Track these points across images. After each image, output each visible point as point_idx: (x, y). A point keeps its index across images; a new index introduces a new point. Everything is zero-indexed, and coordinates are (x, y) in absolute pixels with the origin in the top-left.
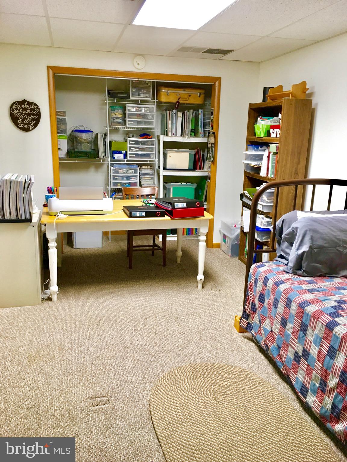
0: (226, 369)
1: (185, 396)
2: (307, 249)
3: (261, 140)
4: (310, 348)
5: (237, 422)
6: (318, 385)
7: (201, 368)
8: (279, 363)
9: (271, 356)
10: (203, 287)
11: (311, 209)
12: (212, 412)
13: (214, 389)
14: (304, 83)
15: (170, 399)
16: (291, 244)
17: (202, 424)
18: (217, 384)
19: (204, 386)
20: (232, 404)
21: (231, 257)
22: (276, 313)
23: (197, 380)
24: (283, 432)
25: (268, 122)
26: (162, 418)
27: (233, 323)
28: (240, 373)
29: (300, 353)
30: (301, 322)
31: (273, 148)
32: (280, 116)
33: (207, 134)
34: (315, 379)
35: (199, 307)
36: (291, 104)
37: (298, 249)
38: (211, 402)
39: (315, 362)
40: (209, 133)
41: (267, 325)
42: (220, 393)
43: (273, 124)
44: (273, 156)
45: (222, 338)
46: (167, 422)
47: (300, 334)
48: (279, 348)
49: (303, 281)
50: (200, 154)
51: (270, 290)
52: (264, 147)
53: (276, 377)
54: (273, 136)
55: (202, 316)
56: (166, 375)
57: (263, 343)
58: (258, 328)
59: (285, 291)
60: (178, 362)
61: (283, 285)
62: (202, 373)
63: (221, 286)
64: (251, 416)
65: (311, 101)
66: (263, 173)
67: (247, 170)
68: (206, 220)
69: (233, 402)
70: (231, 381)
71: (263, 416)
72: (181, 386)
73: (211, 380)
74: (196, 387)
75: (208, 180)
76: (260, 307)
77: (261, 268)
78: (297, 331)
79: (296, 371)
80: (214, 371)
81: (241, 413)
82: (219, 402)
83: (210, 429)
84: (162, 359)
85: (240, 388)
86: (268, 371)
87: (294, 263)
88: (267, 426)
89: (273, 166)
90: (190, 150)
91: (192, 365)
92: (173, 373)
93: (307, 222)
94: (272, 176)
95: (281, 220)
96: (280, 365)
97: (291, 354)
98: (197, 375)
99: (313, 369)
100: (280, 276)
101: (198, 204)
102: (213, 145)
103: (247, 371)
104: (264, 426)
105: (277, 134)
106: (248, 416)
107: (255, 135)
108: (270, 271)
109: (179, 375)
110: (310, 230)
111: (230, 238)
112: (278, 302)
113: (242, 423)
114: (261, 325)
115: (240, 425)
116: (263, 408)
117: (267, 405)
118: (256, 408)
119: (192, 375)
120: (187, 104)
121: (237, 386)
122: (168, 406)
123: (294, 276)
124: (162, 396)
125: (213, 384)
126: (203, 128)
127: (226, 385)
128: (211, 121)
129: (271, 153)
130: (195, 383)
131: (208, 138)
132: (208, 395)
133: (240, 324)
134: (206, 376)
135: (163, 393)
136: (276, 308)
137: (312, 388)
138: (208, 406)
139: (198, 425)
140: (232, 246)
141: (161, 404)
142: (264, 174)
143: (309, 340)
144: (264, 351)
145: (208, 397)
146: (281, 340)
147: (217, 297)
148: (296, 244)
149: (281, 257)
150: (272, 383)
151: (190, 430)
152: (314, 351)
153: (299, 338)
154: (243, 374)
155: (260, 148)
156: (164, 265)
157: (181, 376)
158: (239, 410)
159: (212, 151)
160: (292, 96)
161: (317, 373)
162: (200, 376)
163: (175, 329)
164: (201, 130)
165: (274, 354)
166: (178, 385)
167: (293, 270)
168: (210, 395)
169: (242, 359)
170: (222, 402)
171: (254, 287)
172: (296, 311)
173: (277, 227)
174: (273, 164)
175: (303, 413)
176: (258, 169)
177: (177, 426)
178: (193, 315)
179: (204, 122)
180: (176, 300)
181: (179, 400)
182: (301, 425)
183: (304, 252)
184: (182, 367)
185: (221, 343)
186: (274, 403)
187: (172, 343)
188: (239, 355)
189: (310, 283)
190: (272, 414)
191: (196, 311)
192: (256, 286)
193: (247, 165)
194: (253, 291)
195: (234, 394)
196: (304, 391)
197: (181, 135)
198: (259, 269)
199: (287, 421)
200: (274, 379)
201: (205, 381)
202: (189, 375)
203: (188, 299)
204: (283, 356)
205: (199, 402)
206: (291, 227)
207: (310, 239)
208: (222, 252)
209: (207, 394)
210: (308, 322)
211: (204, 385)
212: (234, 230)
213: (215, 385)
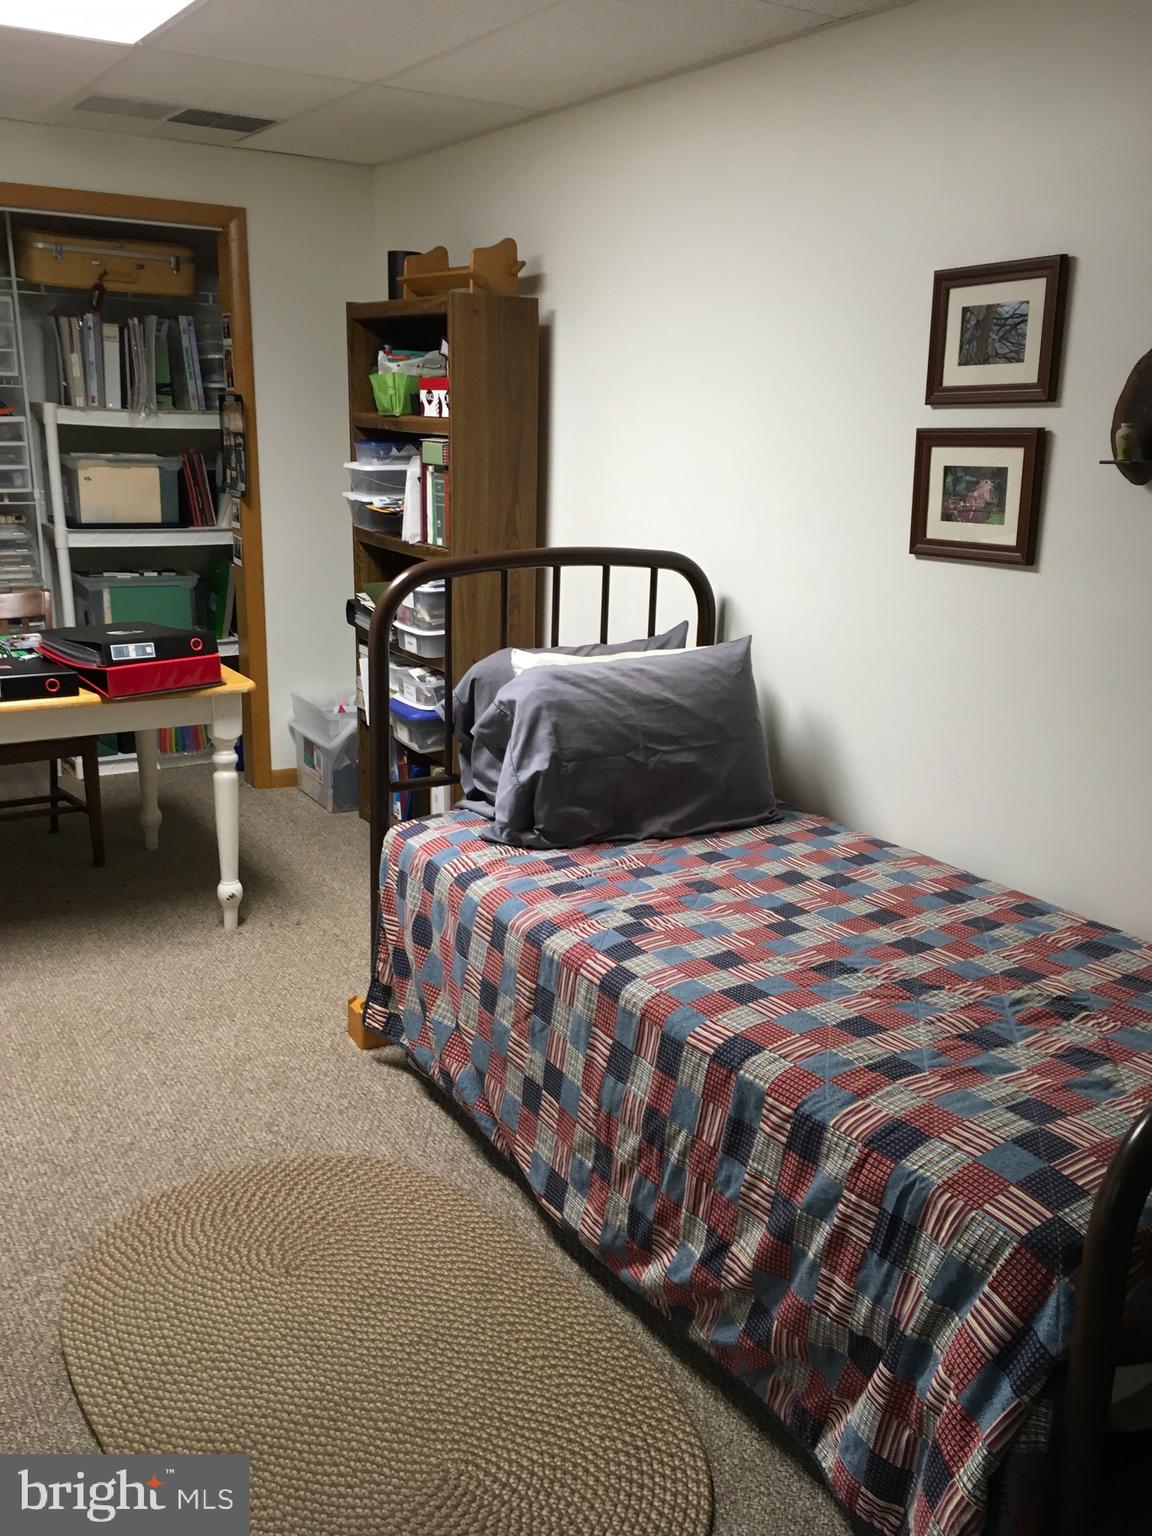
0: (321, 1172)
1: (185, 1281)
2: (545, 766)
3: (396, 423)
4: (562, 1060)
5: (360, 1325)
6: (590, 1164)
7: (238, 1183)
8: (484, 1123)
9: (461, 1103)
10: (241, 921)
11: (555, 642)
12: (277, 1312)
13: (283, 1239)
14: (509, 245)
15: (134, 1301)
16: (500, 754)
17: (245, 1356)
18: (292, 1223)
19: (250, 1237)
20: (342, 1274)
21: (334, 812)
22: (465, 971)
23: (225, 1224)
24: (500, 1324)
25: (412, 365)
26: (106, 1368)
27: (345, 1024)
28: (365, 1174)
29: (539, 1078)
30: (534, 986)
31: (433, 450)
32: (445, 348)
33: (214, 401)
34: (581, 1148)
35: (228, 986)
36: (476, 312)
37: (519, 767)
38: (273, 1284)
39: (579, 1098)
40: (222, 399)
41: (442, 1011)
42: (303, 1249)
43: (427, 373)
44: (436, 478)
45: (308, 1076)
46: (126, 1376)
47: (533, 1024)
48: (481, 1075)
49: (538, 862)
50: (201, 468)
51: (445, 901)
52: (407, 447)
53: (480, 1164)
54: (430, 411)
55: (239, 1015)
56: (116, 1228)
57: (435, 1071)
58: (418, 1025)
59: (488, 900)
60: (158, 1178)
61: (479, 882)
62: (242, 1197)
63: (302, 911)
64: (401, 1298)
65: (535, 302)
66: (410, 532)
67: (362, 523)
68: (232, 695)
69: (346, 1267)
70: (337, 1205)
71: (438, 1290)
72: (169, 1252)
73: (272, 1215)
74: (223, 1245)
75: (236, 560)
76: (422, 959)
77: (415, 837)
78: (528, 1016)
79: (531, 1135)
80: (284, 1185)
81: (372, 1296)
82: (298, 1277)
83: (270, 1366)
84: (103, 1178)
85: (366, 1219)
86: (454, 1153)
87: (510, 812)
88: (452, 1317)
89: (438, 511)
90: (161, 458)
91: (207, 1179)
92: (139, 1217)
93: (540, 685)
94: (440, 542)
95: (466, 682)
96: (488, 1125)
97: (514, 1090)
98: (226, 1208)
99: (575, 1118)
100: (473, 855)
101: (196, 644)
102: (240, 440)
103: (389, 1165)
104: (441, 1321)
105: (440, 408)
106: (393, 1299)
107: (376, 410)
108: (442, 842)
109: (162, 1220)
110: (550, 706)
111: (326, 751)
112: (469, 934)
113: (373, 1326)
114: (425, 1016)
115: (367, 1333)
116: (439, 1266)
117: (450, 1255)
118: (416, 1269)
119: (207, 1209)
120: (135, 295)
121: (357, 1215)
122: (127, 1325)
123: (512, 852)
124: (104, 1298)
125: (279, 1225)
126: (199, 382)
127: (323, 1219)
128: (226, 358)
129: (431, 468)
130: (219, 1235)
131: (221, 415)
132: (264, 1265)
133: (364, 1021)
134: (255, 1204)
135: (107, 1289)
136: (464, 954)
137: (577, 1175)
138: (266, 1296)
139: (232, 1364)
140: (336, 774)
141: (104, 1323)
142: (413, 536)
143: (559, 1037)
144: (440, 1093)
145: (264, 1270)
146: (484, 1052)
147: (289, 947)
148: (512, 753)
149: (476, 795)
150: (466, 1186)
151: (205, 1384)
152: (573, 1068)
153: (531, 1035)
154: (377, 1176)
155: (394, 452)
156: (99, 860)
157: (169, 1221)
158: (365, 1288)
159: (239, 461)
160: (476, 284)
161: (585, 1129)
162: (235, 1211)
163: (145, 1071)
164: (194, 386)
165: (468, 1094)
166: (160, 1251)
167: (508, 835)
168: (271, 1263)
169: (374, 1128)
170: (310, 1275)
171: (397, 899)
172: (519, 956)
173: (455, 704)
174: (438, 502)
175: (559, 1256)
176: (392, 521)
177: (160, 1380)
178: (210, 1016)
179: (201, 361)
180: (146, 975)
181: (165, 1298)
182: (551, 1293)
183: (537, 774)
184: (173, 1191)
185: (304, 1092)
186: (471, 1244)
187: (137, 1120)
188: (366, 1118)
189: (557, 868)
190: (467, 1277)
191: (219, 1003)
192: (403, 895)
193: (360, 509)
194: (395, 914)
195: (348, 1243)
196: (556, 1189)
197: (124, 405)
198: (411, 841)
199: (509, 1289)
200: (474, 1172)
201: (252, 1221)
202: (196, 1215)
203: (190, 965)
204: (493, 1097)
205: (232, 1290)
206: (496, 701)
207: (550, 734)
208: (305, 799)
209: (259, 1260)
210: (553, 983)
211: (248, 1234)
212: (337, 722)
213: (287, 1228)
